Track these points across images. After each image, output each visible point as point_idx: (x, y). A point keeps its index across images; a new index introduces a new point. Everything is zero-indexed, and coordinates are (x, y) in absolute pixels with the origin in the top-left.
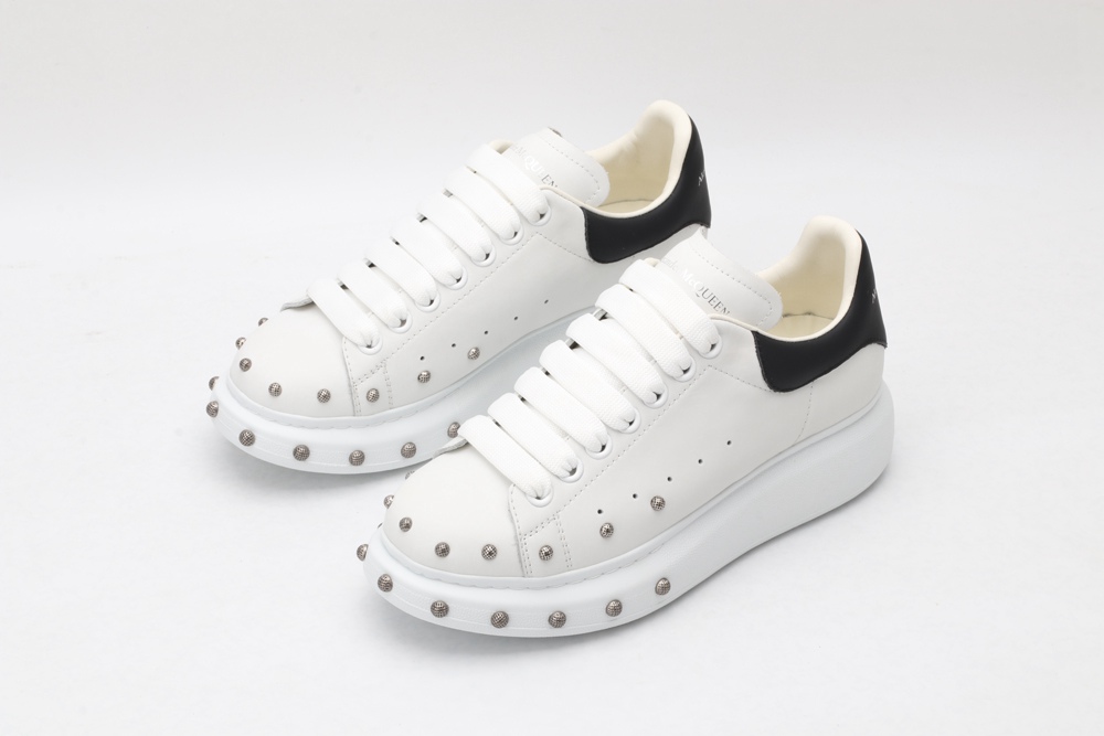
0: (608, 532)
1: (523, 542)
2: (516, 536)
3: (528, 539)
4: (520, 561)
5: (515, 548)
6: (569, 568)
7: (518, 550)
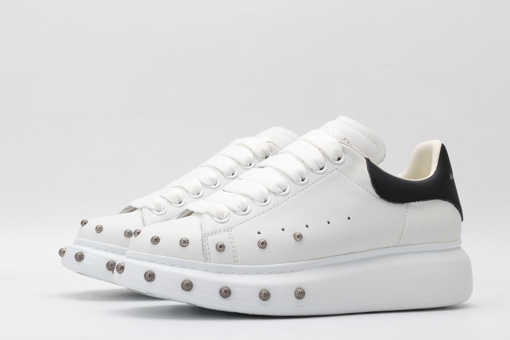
0: (263, 245)
1: (206, 238)
2: (202, 235)
3: (210, 237)
4: (203, 250)
5: (201, 242)
6: (236, 262)
7: (203, 242)
